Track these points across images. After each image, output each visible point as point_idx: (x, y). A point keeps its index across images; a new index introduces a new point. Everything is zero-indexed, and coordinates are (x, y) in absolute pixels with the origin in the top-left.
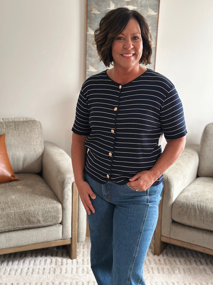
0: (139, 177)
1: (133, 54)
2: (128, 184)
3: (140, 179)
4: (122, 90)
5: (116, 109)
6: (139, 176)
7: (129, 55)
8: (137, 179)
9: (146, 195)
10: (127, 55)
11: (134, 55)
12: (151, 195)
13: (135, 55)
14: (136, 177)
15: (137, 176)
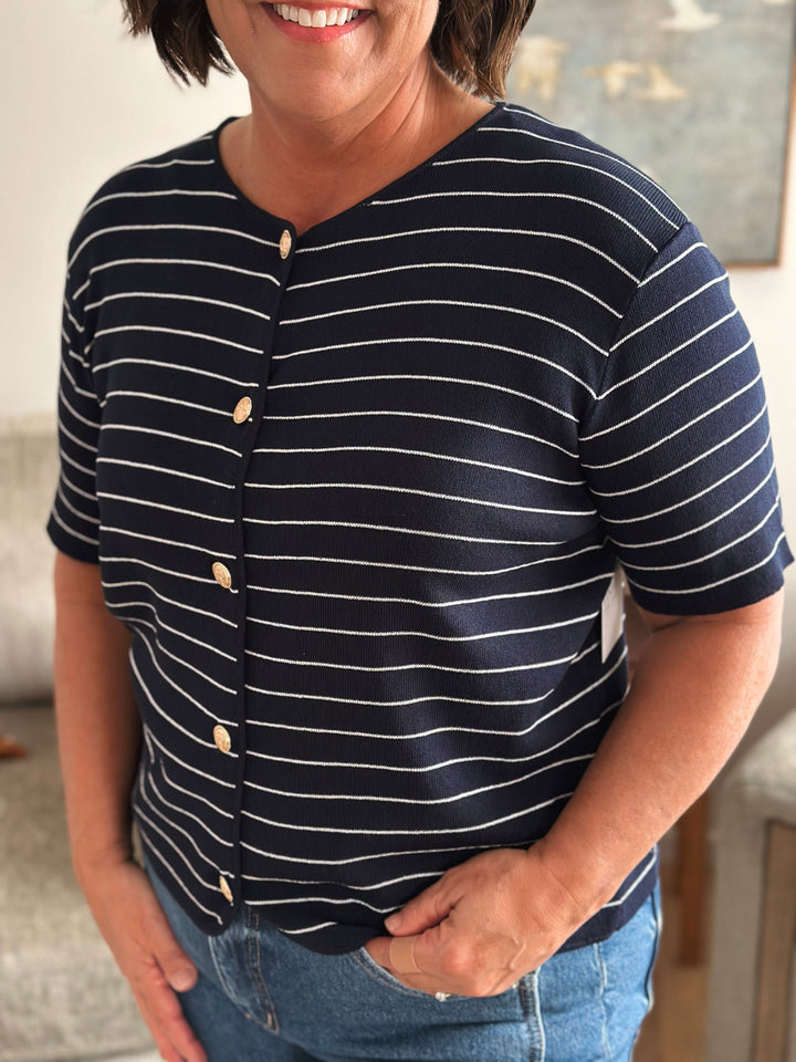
0: (452, 907)
1: (360, 11)
2: (372, 954)
3: (451, 924)
4: (297, 267)
5: (243, 411)
6: (452, 898)
7: (322, 19)
8: (435, 923)
9: (526, 1014)
10: (305, 18)
11: (361, 16)
12: (563, 1009)
13: (374, 17)
14: (428, 906)
15: (440, 895)
